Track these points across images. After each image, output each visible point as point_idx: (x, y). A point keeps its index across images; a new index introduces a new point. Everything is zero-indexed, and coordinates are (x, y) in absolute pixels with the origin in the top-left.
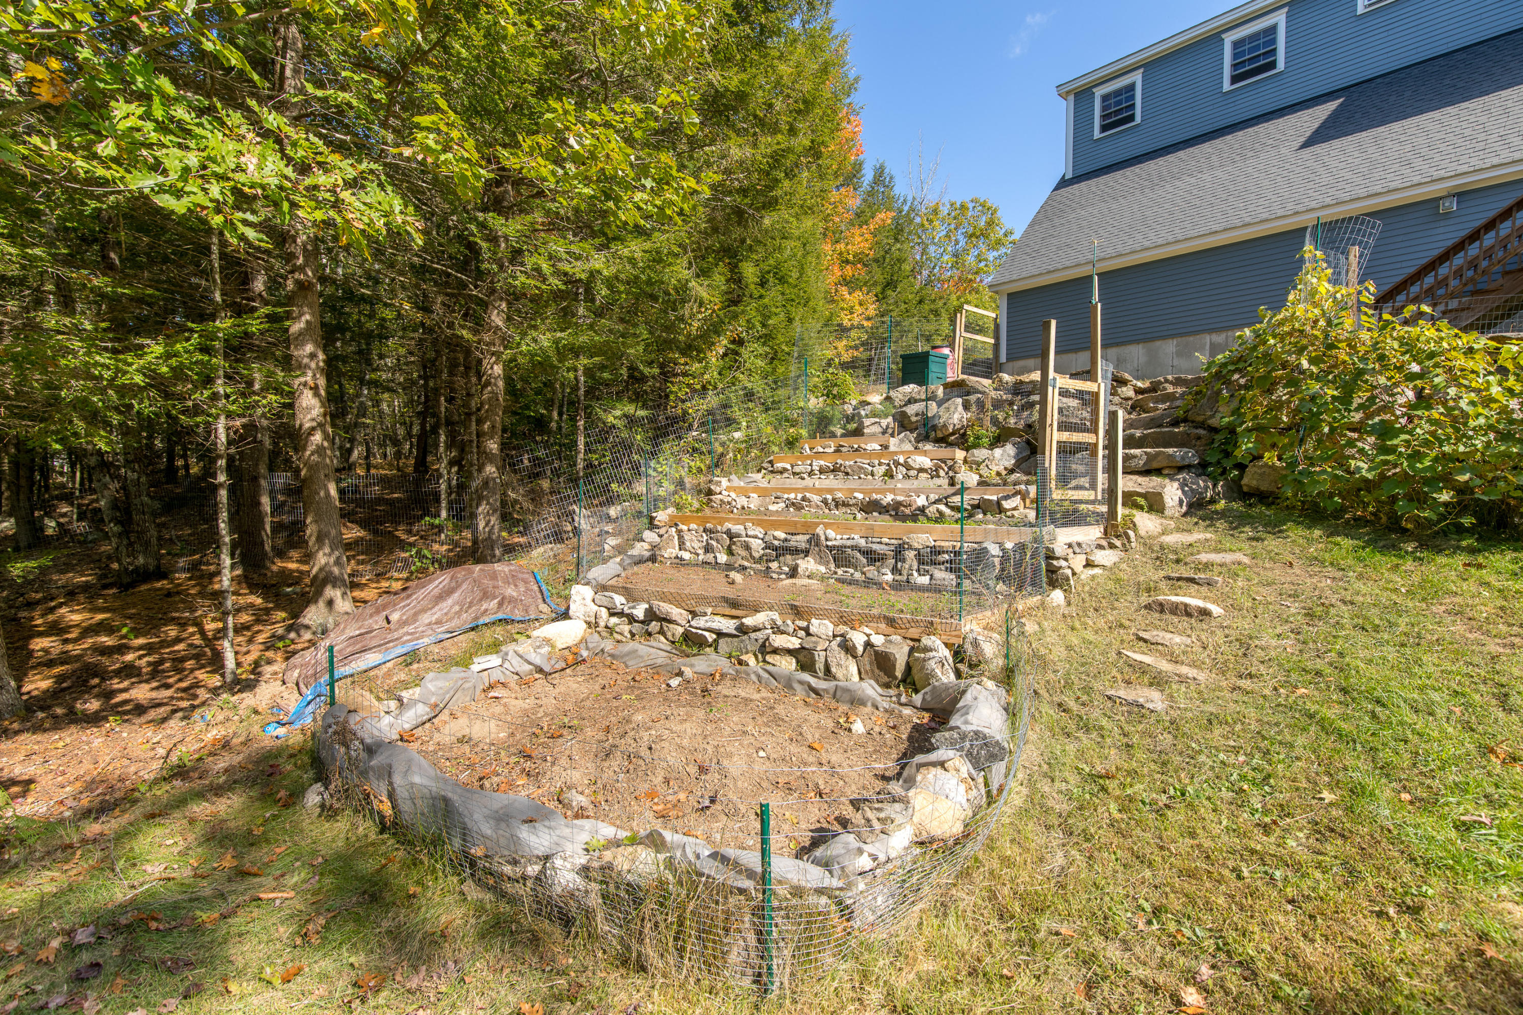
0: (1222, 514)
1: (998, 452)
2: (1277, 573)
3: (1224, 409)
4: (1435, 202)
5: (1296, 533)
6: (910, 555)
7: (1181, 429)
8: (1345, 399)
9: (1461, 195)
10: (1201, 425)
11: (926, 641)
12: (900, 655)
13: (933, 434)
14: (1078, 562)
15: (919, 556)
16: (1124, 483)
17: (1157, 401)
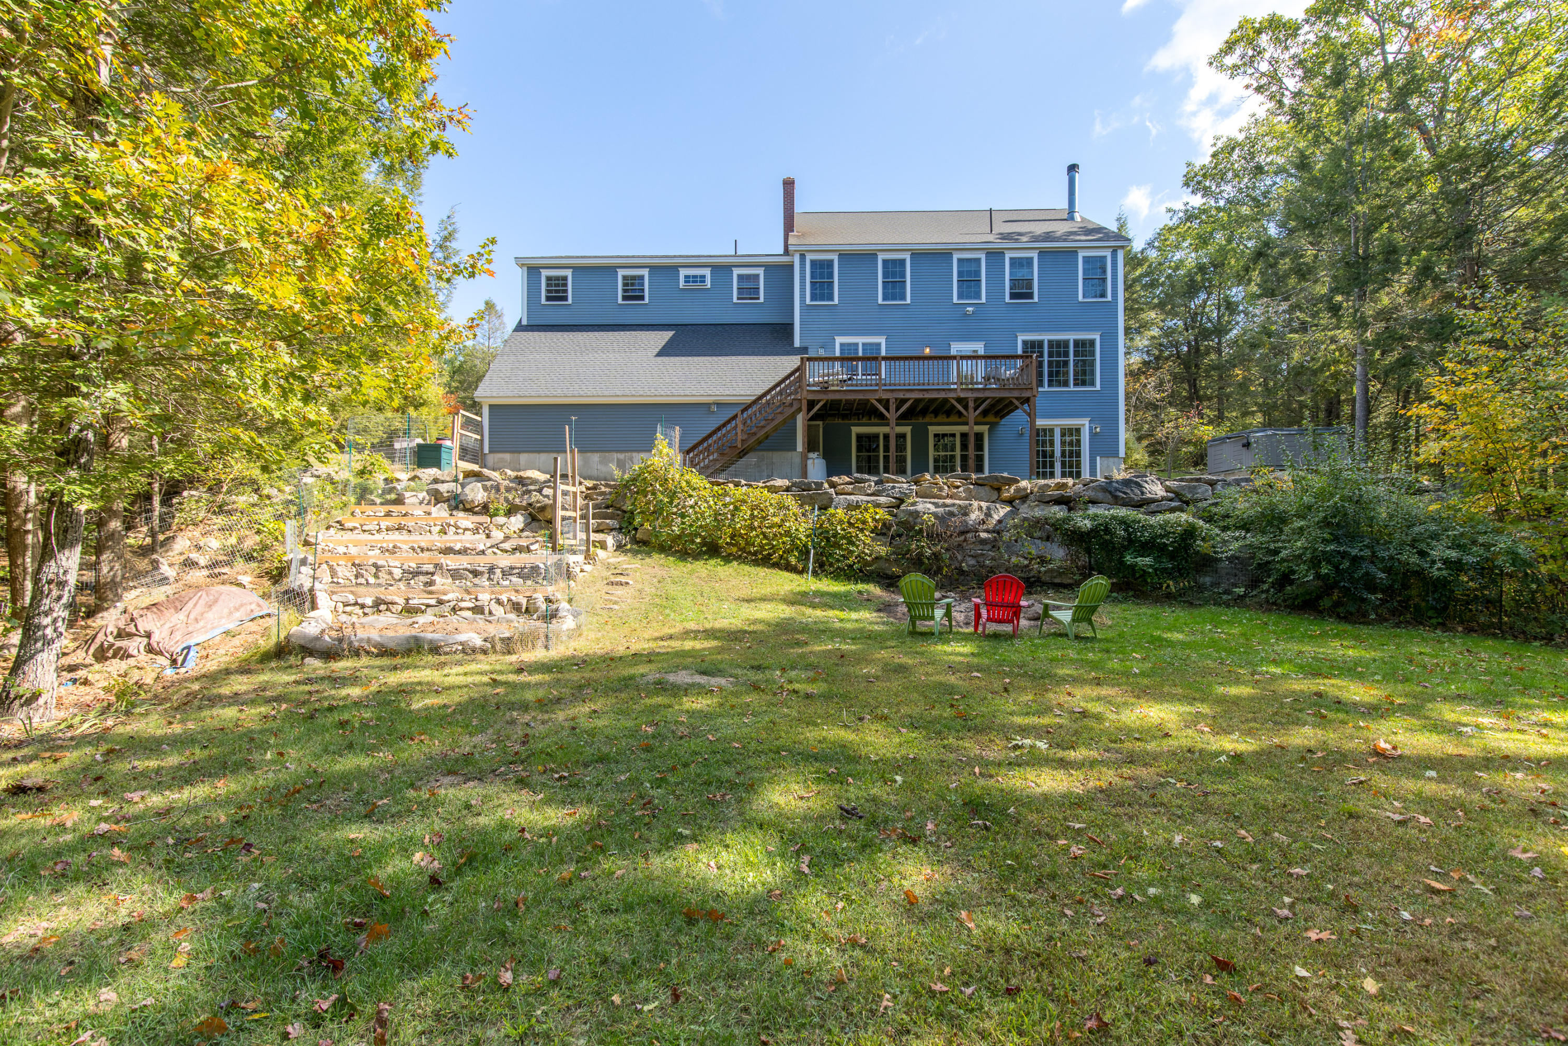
0: (629, 550)
1: (513, 519)
2: (650, 570)
3: (628, 502)
4: (708, 405)
5: (656, 556)
6: (498, 571)
7: (609, 511)
8: (671, 503)
9: (718, 404)
10: (619, 509)
11: (535, 596)
12: (524, 602)
13: (461, 506)
14: (578, 569)
15: (503, 571)
16: (594, 537)
17: (598, 494)
